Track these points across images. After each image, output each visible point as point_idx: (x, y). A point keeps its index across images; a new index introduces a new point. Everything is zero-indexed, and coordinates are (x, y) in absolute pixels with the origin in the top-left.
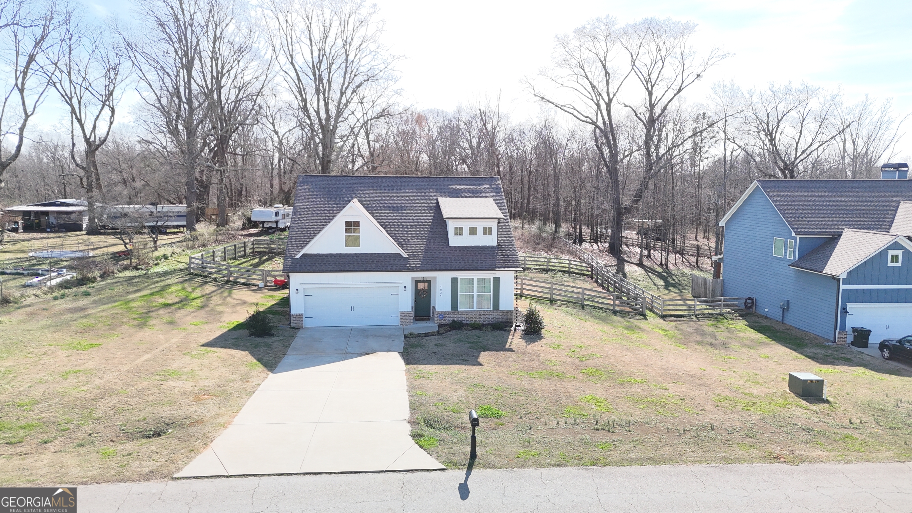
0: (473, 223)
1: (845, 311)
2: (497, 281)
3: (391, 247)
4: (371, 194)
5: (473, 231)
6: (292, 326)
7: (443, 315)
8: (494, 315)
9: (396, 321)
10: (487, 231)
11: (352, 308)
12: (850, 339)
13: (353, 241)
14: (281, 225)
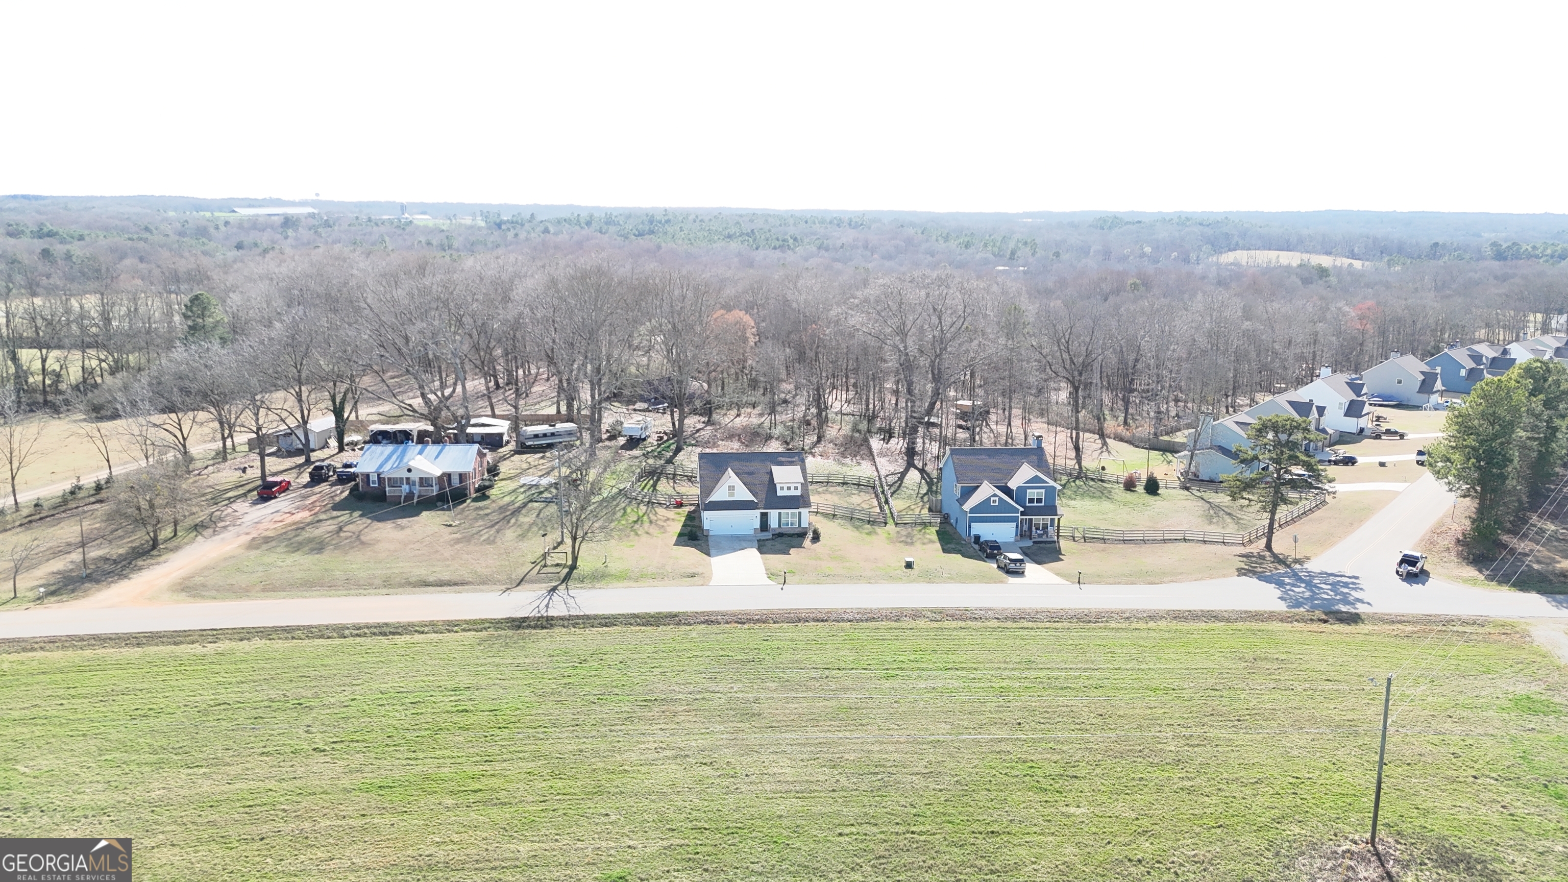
0: (789, 485)
1: (970, 527)
2: (800, 513)
3: (750, 497)
4: (737, 464)
5: (789, 488)
7: (774, 529)
8: (798, 530)
9: (752, 532)
10: (796, 488)
11: (732, 526)
12: (973, 540)
13: (732, 495)
14: (643, 437)
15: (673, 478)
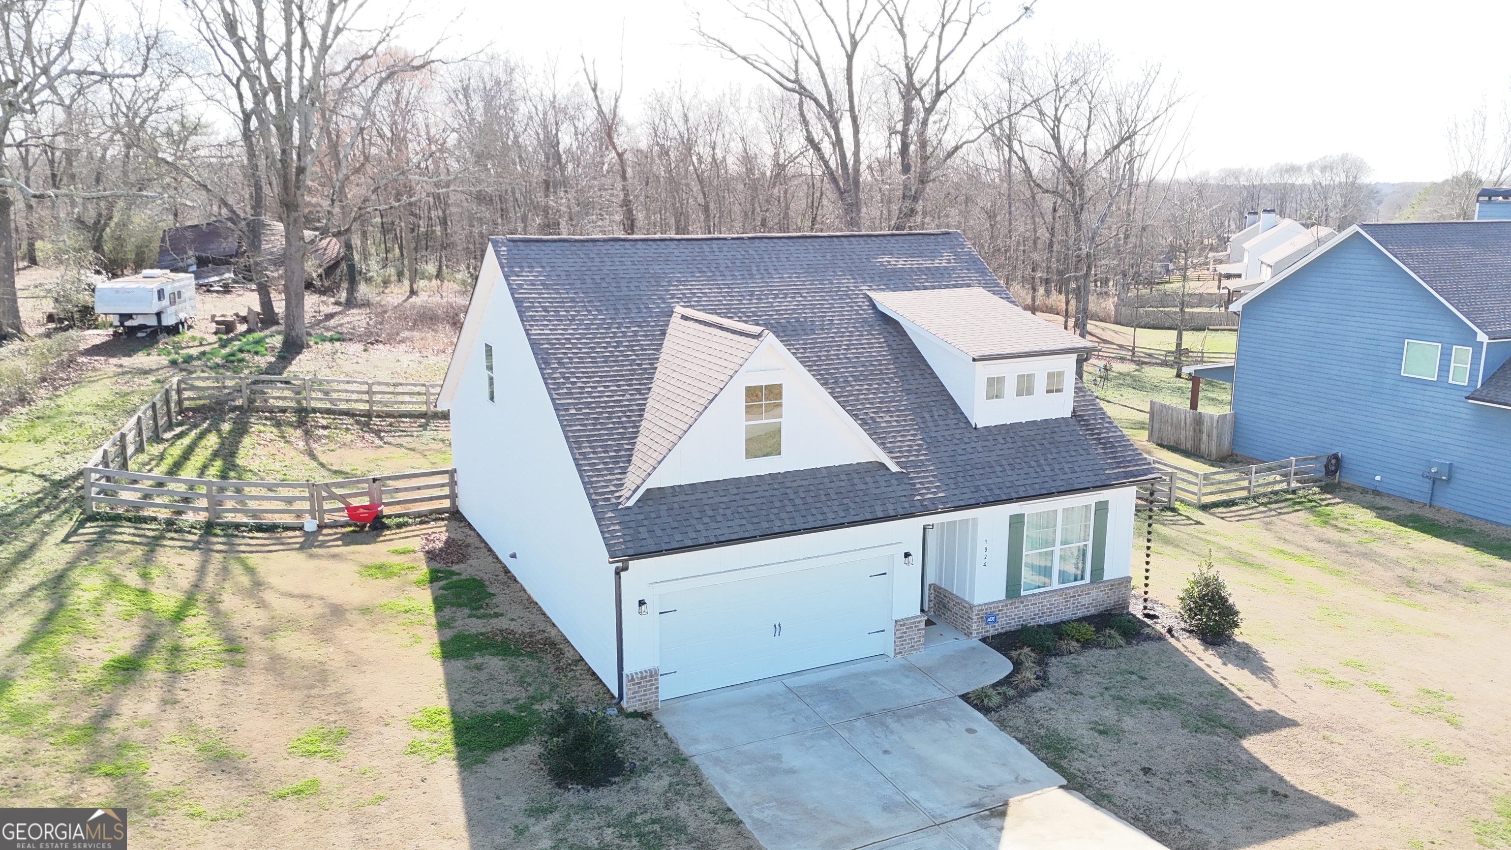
2: (1103, 509)
3: (857, 446)
5: (1025, 386)
6: (631, 710)
8: (1094, 593)
10: (1055, 383)
11: (778, 628)
14: (169, 320)
15: (301, 423)
